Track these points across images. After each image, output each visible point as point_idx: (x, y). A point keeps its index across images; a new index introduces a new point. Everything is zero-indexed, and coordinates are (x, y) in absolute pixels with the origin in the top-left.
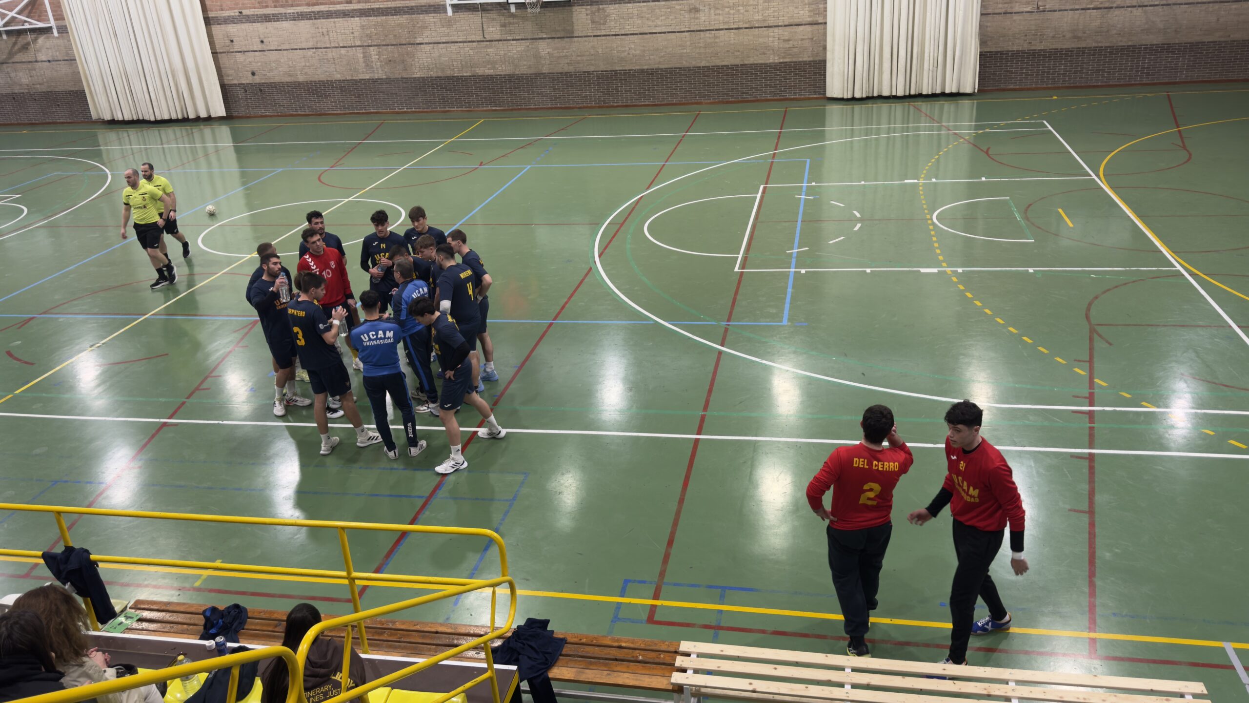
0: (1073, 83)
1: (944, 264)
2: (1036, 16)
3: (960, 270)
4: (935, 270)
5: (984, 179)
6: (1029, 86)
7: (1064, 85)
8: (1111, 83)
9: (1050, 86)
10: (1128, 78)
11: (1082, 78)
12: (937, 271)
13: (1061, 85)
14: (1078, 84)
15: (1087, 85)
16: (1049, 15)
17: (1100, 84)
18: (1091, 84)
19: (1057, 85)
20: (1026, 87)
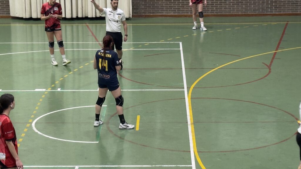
0: (220, 12)
6: (185, 14)
7: (212, 14)
8: (248, 13)
10: (261, 9)
11: (226, 8)
14: (223, 13)
15: (231, 14)
17: (240, 13)
18: (234, 14)
19: (208, 14)
20: (183, 14)
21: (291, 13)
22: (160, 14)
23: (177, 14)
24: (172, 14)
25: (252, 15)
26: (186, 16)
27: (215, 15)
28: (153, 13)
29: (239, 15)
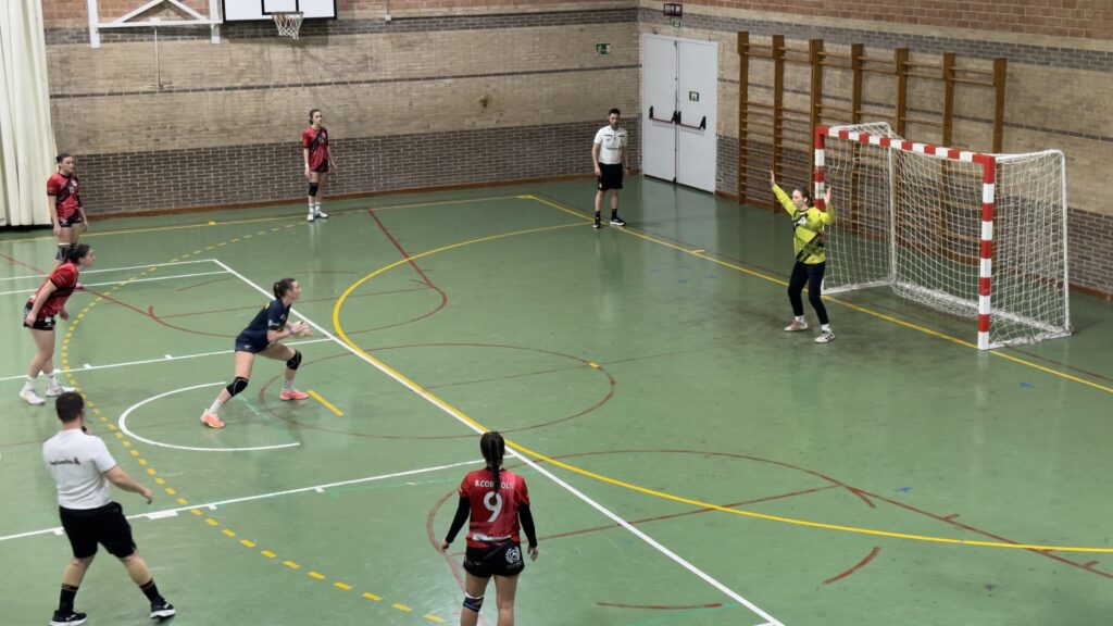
0: (231, 200)
1: (182, 501)
2: (160, 98)
3: (212, 506)
4: (172, 513)
5: (169, 357)
6: (166, 208)
7: (219, 204)
8: (285, 198)
9: (198, 205)
11: (244, 192)
12: (176, 514)
13: (214, 204)
14: (239, 202)
15: (253, 202)
16: (179, 97)
17: (270, 200)
18: (258, 201)
19: (210, 205)
20: (162, 208)
21: (361, 192)
22: (115, 212)
23: (148, 210)
24: (139, 210)
25: (292, 202)
26: (167, 212)
27: (222, 207)
28: (100, 211)
29: (268, 204)
